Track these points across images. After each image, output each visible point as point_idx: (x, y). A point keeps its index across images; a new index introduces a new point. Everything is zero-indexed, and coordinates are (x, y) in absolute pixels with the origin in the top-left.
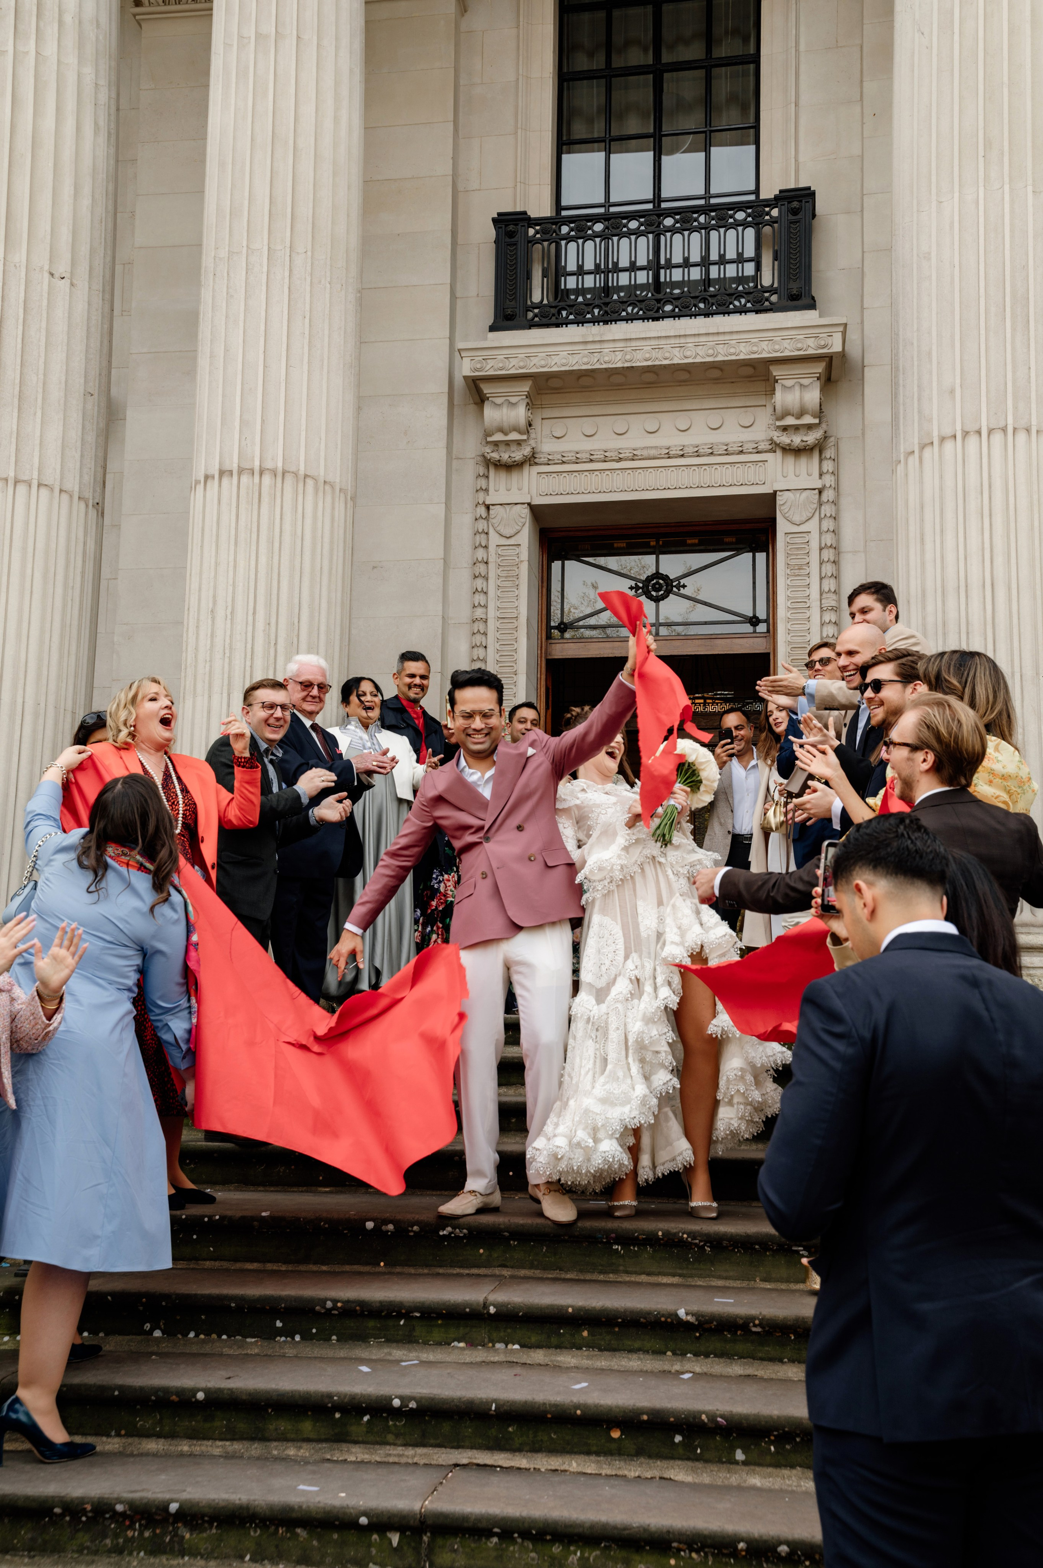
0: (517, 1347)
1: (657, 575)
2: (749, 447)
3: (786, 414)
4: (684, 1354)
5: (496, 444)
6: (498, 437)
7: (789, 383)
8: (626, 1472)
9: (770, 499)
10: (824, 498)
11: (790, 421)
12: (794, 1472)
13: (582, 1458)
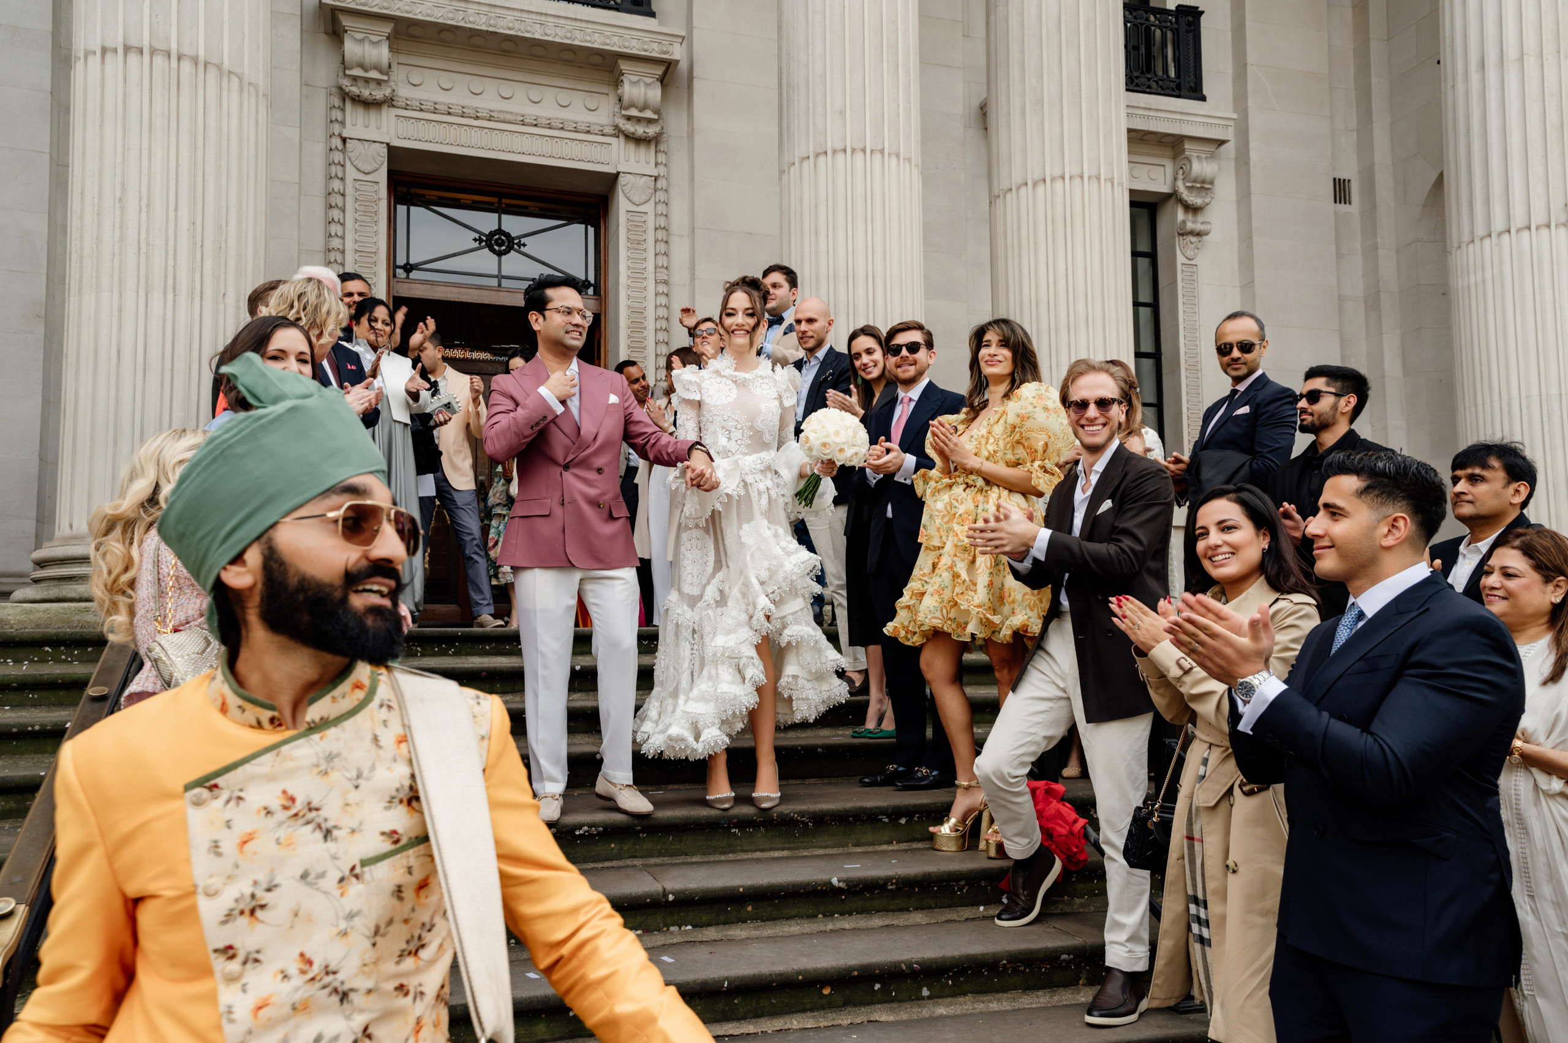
0: (689, 927)
1: (499, 231)
2: (596, 129)
3: (632, 105)
4: (832, 915)
5: (355, 79)
6: (357, 72)
7: (635, 78)
8: (840, 1022)
9: (612, 180)
10: (660, 184)
11: (634, 112)
12: (967, 998)
13: (799, 1016)
